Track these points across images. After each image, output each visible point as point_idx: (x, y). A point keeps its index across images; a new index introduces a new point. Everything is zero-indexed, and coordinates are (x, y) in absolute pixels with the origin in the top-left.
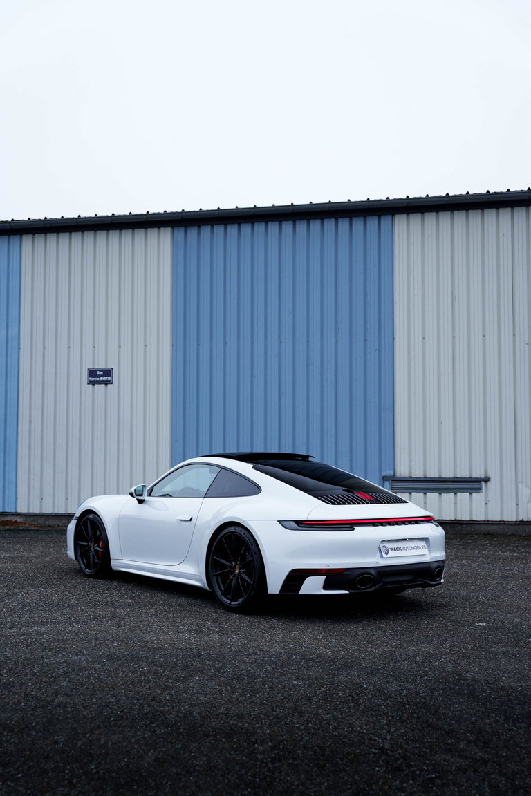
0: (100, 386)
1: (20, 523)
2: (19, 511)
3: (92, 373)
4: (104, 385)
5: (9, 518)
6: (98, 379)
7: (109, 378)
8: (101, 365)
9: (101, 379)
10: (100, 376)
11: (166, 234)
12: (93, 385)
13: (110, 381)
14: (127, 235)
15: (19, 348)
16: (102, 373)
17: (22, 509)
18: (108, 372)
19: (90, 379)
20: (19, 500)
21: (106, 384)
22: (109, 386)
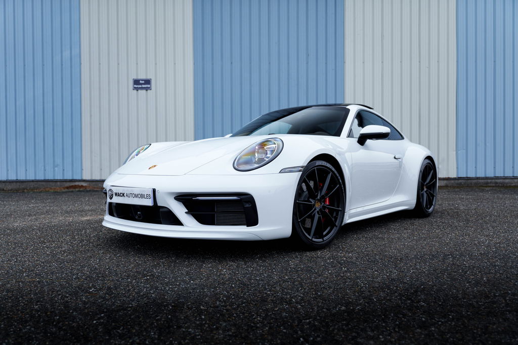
0: (142, 91)
1: (85, 187)
2: (84, 178)
3: (136, 82)
4: (145, 91)
5: (77, 184)
6: (140, 86)
7: (149, 86)
8: (142, 76)
9: (143, 86)
10: (142, 84)
12: (137, 90)
13: (149, 88)
15: (80, 64)
16: (143, 82)
17: (87, 176)
18: (148, 82)
19: (135, 86)
20: (84, 171)
21: (147, 90)
22: (149, 91)
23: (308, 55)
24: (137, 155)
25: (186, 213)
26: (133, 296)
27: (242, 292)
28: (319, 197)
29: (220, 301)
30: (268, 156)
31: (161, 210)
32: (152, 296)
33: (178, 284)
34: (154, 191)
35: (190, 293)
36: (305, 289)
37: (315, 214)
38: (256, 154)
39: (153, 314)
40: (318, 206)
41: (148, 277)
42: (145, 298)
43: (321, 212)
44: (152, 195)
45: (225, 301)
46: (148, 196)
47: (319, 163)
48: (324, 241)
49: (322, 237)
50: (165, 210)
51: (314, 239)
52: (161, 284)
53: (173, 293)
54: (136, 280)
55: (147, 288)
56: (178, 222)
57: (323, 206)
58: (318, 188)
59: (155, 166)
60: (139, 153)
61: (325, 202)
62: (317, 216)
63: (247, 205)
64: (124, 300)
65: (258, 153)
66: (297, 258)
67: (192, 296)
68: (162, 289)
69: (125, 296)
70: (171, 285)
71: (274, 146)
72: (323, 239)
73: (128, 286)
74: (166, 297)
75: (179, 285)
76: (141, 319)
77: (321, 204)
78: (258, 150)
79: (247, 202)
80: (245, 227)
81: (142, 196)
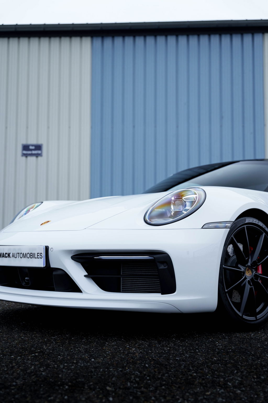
0: (31, 158)
4: (35, 158)
6: (30, 152)
7: (39, 152)
8: (32, 141)
9: (33, 152)
10: (32, 150)
11: (87, 42)
12: (26, 157)
13: (40, 154)
14: (55, 41)
16: (33, 148)
18: (38, 147)
19: (25, 152)
21: (37, 157)
22: (39, 158)
23: (222, 118)
24: (25, 214)
25: (85, 276)
26: (18, 374)
27: (159, 373)
28: (249, 264)
29: (131, 382)
30: (187, 208)
31: (54, 273)
32: (42, 374)
33: (75, 362)
34: (47, 249)
35: (92, 372)
36: (242, 372)
37: (245, 285)
38: (172, 207)
39: (44, 394)
40: (249, 275)
41: (37, 354)
42: (33, 375)
43: (253, 281)
44: (44, 254)
45: (138, 383)
46: (39, 256)
47: (249, 220)
48: (257, 320)
49: (255, 314)
50: (59, 272)
51: (245, 317)
52: (54, 361)
53: (70, 371)
54: (21, 356)
55: (35, 365)
56: (75, 288)
57: (255, 275)
58: (249, 252)
59: (48, 222)
60: (28, 211)
61: (257, 270)
62: (248, 287)
63: (162, 267)
64: (5, 378)
65: (174, 204)
66: (225, 338)
67: (95, 375)
68: (54, 367)
69: (8, 373)
70: (66, 363)
71: (194, 196)
72: (256, 318)
73: (11, 363)
74: (60, 376)
75: (77, 363)
76: (28, 399)
77: (252, 272)
78: (174, 201)
79: (162, 263)
80: (159, 295)
81: (32, 256)
